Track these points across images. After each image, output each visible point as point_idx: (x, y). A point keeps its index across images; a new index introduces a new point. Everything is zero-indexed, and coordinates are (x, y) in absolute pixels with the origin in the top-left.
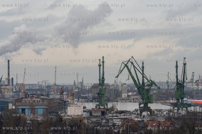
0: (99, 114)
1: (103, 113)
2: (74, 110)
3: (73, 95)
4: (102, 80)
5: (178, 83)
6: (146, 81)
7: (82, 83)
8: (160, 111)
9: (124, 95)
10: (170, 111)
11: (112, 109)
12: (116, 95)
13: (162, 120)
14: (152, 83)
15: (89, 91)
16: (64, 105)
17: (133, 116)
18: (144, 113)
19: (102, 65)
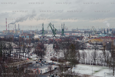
0: (43, 37)
1: (44, 37)
2: (36, 37)
3: (35, 33)
4: (43, 29)
5: (62, 30)
6: (54, 29)
7: (37, 30)
8: (58, 36)
9: (48, 33)
10: (60, 37)
11: (46, 36)
12: (47, 33)
13: (59, 39)
14: (56, 30)
15: (39, 32)
16: (33, 35)
17: (51, 38)
18: (54, 37)
19: (43, 25)
